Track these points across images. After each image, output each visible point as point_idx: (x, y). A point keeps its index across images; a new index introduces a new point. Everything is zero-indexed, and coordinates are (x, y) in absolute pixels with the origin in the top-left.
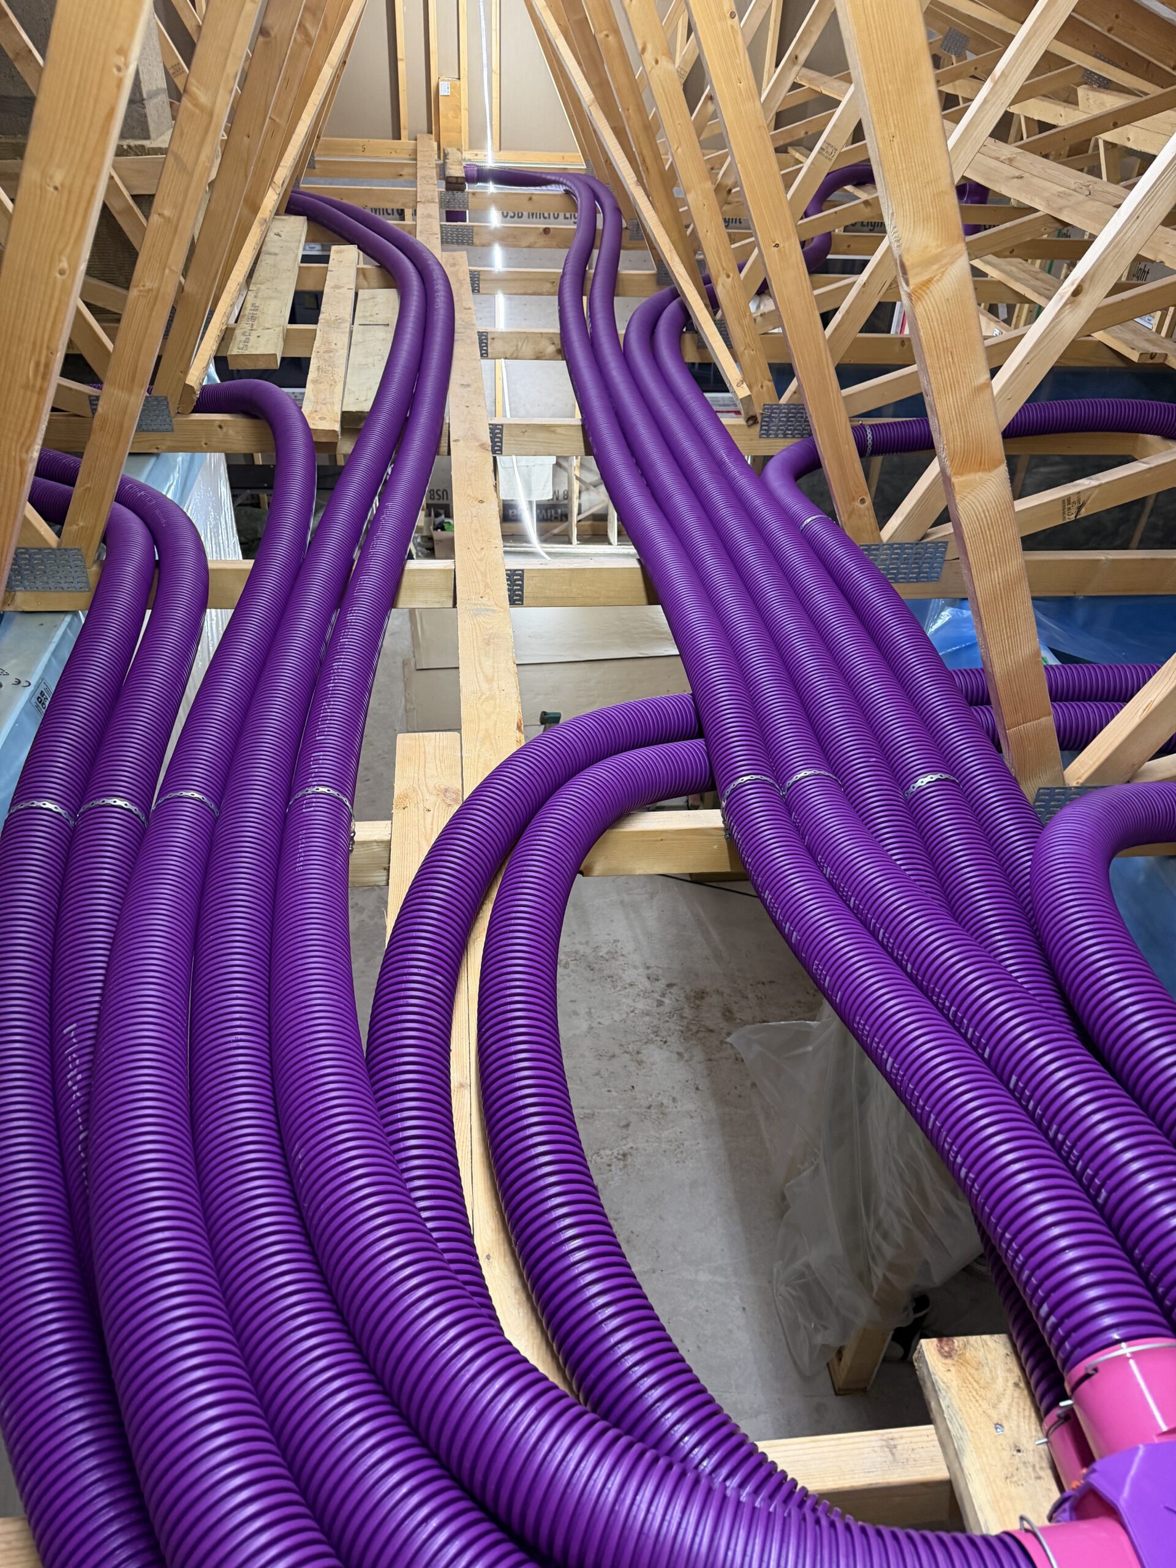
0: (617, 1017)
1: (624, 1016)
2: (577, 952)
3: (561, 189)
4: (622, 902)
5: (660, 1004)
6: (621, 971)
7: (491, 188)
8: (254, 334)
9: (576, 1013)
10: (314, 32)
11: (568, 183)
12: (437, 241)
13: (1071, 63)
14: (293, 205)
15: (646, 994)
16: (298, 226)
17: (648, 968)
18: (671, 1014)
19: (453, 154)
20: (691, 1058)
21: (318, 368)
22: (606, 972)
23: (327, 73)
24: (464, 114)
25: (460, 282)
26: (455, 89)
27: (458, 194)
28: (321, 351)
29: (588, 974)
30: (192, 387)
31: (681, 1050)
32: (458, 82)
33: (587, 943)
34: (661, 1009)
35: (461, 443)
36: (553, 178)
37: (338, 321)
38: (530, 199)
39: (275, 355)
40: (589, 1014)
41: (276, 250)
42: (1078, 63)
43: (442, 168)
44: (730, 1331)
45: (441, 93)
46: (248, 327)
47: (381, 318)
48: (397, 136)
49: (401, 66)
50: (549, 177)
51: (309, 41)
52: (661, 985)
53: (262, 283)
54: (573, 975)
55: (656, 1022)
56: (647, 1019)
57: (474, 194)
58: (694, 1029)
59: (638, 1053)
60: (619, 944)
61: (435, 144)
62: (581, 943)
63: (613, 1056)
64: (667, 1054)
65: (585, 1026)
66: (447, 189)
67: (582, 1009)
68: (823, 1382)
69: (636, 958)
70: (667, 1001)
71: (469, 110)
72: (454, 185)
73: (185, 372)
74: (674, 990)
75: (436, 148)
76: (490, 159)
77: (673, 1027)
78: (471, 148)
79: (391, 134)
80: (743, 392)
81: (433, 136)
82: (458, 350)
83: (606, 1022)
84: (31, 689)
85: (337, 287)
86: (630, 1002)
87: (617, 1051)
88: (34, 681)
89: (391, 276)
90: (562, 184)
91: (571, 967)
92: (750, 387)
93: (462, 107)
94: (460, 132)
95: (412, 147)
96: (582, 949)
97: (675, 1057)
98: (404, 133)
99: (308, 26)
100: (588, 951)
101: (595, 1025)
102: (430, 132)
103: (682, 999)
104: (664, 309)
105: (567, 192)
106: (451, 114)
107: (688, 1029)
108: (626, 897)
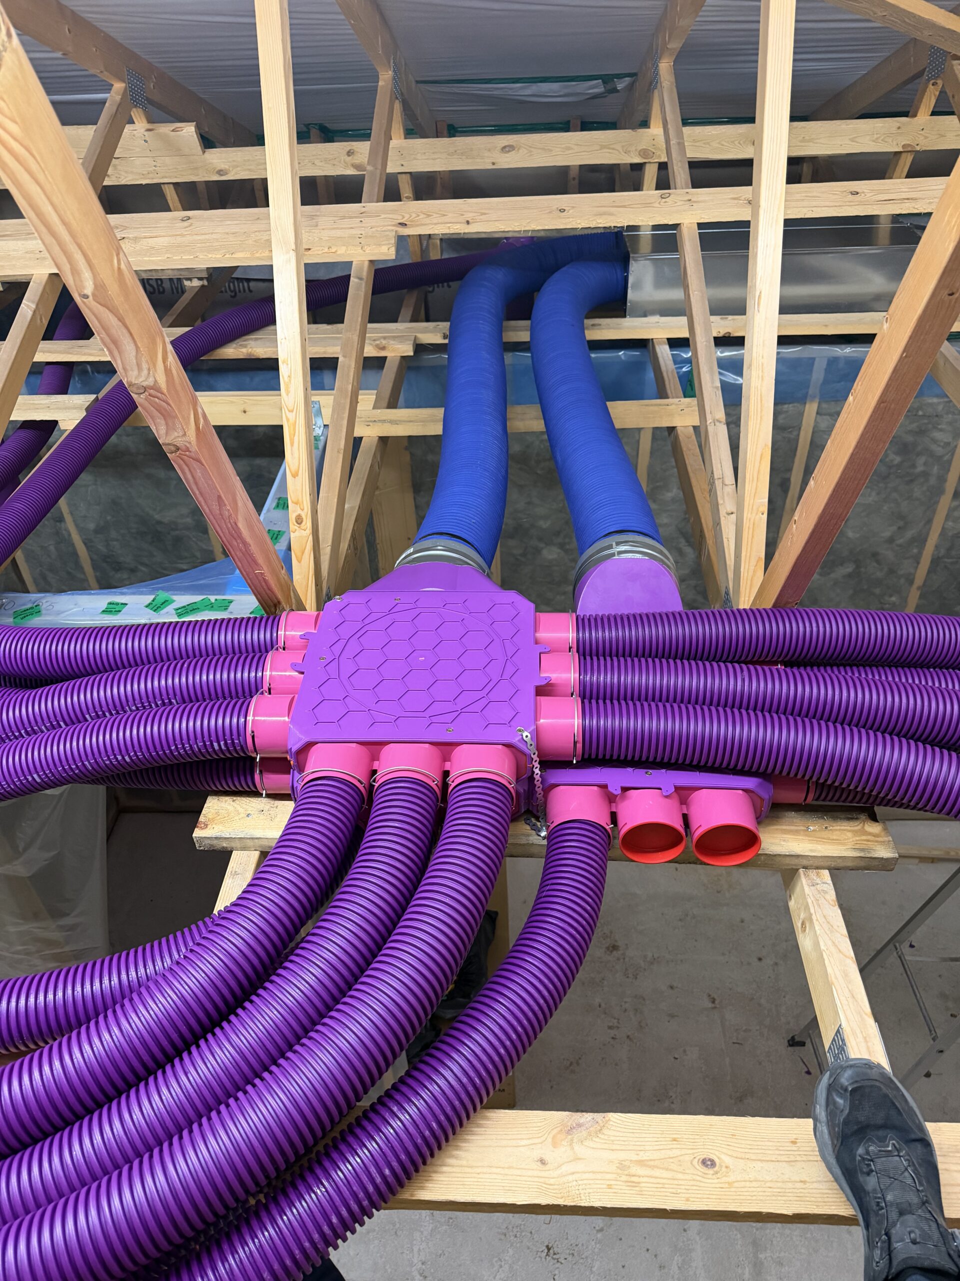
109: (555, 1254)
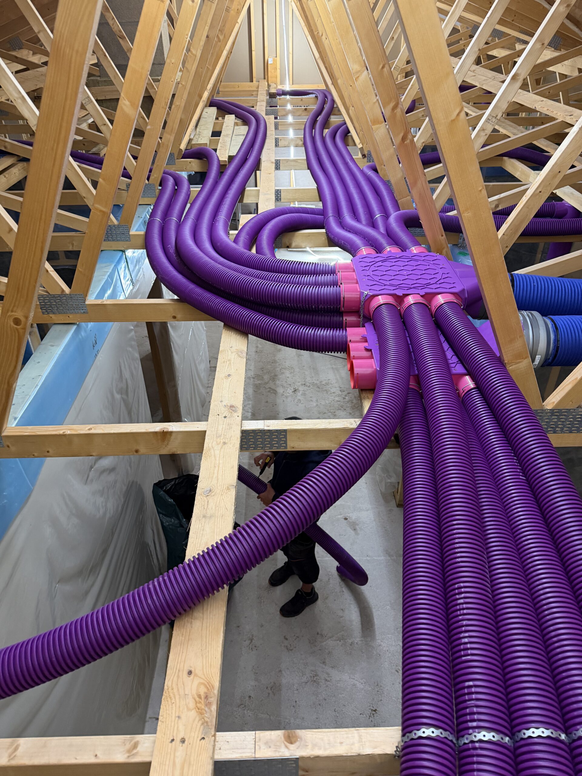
0: (327, 402)
1: (330, 402)
2: (313, 383)
3: (314, 96)
4: (332, 368)
5: (344, 398)
6: (330, 389)
7: (288, 97)
8: (200, 138)
9: (312, 401)
10: (221, 37)
11: (316, 93)
12: (264, 113)
13: (511, 35)
14: (212, 104)
15: (339, 396)
16: (213, 111)
17: (341, 388)
18: (348, 402)
19: (273, 85)
20: (355, 414)
21: (221, 146)
22: (324, 389)
23: (225, 53)
24: (278, 71)
25: (271, 124)
26: (275, 61)
27: (274, 99)
28: (222, 142)
29: (318, 389)
30: (182, 150)
31: (351, 412)
32: (276, 58)
33: (318, 380)
34: (345, 400)
35: (265, 162)
36: (311, 92)
37: (227, 135)
38: (302, 100)
39: (207, 144)
40: (317, 401)
41: (206, 117)
42: (513, 35)
43: (268, 91)
44: (360, 489)
45: (269, 63)
46: (198, 137)
47: (242, 133)
48: (252, 81)
49: (253, 53)
50: (309, 92)
51: (219, 40)
52: (345, 393)
53: (202, 126)
54: (312, 389)
55: (342, 404)
56: (339, 403)
57: (280, 99)
58: (357, 406)
59: (334, 412)
60: (330, 381)
61: (267, 83)
62: (315, 380)
63: (325, 413)
64: (346, 413)
65: (315, 404)
66: (270, 97)
67: (314, 400)
68: (393, 503)
69: (337, 385)
70: (347, 398)
71: (280, 69)
72: (272, 96)
73: (180, 145)
74: (350, 395)
75: (267, 85)
76: (288, 87)
77: (348, 405)
78: (281, 84)
79: (249, 80)
80: (360, 146)
81: (266, 80)
82: (267, 141)
83: (323, 403)
84: (142, 219)
85: (227, 126)
86: (333, 398)
87: (326, 412)
88: (143, 217)
89: (246, 122)
90: (314, 94)
91: (311, 387)
92: (362, 144)
93: (278, 68)
94: (277, 78)
95: (257, 85)
96: (315, 382)
97: (348, 414)
98: (254, 79)
99: (219, 35)
100: (318, 382)
101: (319, 404)
102: (265, 79)
103: (353, 397)
104: (341, 127)
105: (316, 96)
106: (273, 71)
107: (354, 406)
108: (334, 366)
109: (373, 715)
